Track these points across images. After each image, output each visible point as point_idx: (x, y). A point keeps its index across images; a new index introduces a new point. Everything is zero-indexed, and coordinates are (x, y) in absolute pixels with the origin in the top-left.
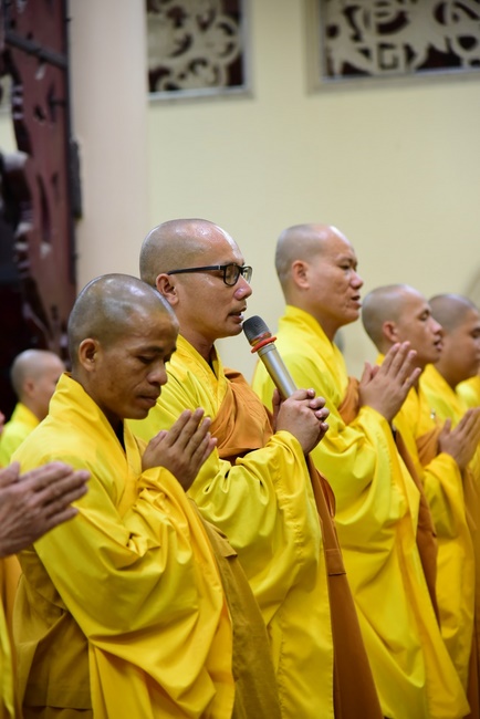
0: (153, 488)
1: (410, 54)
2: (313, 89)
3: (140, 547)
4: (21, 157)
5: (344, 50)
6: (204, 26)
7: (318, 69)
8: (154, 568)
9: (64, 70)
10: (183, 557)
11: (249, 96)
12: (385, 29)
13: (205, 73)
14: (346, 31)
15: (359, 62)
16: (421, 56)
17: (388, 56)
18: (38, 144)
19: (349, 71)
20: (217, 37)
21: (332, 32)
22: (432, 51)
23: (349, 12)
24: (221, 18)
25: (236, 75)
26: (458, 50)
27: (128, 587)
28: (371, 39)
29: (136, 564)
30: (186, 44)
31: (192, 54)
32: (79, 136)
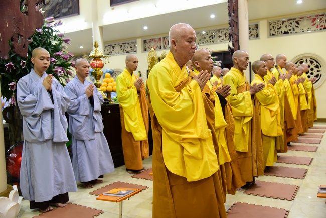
0: (270, 86)
1: (282, 32)
2: (268, 37)
3: (269, 94)
4: (233, 47)
5: (272, 32)
6: (253, 30)
7: (269, 34)
8: (271, 96)
9: (238, 36)
10: (274, 95)
11: (259, 38)
12: (278, 29)
13: (253, 36)
14: (273, 29)
15: (274, 33)
16: (283, 32)
17: (279, 32)
18: (235, 46)
19: (273, 35)
20: (255, 31)
21: (271, 29)
22: (285, 31)
23: (273, 27)
24: (255, 28)
25: (257, 36)
26: (289, 31)
27: (268, 99)
28: (276, 30)
29: (268, 96)
30: (251, 32)
31: (251, 33)
32: (240, 44)
